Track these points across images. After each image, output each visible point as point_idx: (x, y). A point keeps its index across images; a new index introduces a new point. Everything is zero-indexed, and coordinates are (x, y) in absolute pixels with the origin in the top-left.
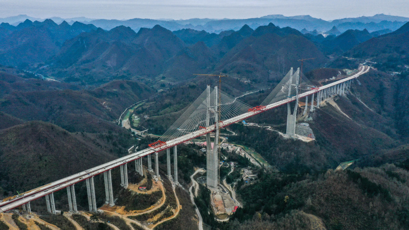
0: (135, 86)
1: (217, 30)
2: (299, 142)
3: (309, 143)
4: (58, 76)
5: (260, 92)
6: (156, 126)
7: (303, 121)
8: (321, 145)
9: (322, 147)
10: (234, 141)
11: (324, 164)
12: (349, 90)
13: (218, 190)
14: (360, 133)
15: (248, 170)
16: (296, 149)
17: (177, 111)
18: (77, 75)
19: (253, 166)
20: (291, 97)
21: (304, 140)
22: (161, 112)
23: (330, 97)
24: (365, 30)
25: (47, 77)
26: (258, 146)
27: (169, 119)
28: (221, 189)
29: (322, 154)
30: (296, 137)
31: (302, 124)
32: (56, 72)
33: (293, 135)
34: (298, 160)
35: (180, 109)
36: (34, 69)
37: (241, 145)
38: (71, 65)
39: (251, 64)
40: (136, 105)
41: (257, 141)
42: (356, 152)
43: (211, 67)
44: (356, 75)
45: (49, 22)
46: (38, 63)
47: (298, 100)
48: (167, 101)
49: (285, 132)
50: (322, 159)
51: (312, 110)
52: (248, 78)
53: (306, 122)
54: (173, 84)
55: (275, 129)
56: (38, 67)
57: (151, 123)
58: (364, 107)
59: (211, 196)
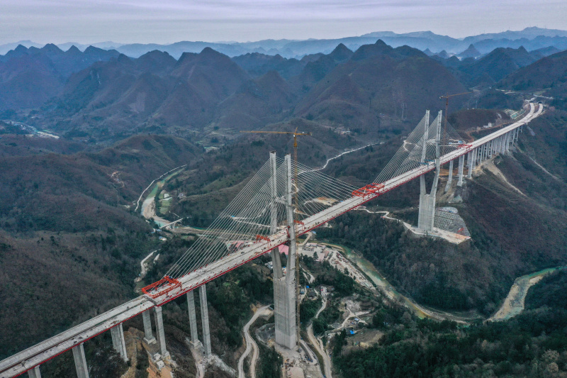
0: (168, 143)
1: (299, 54)
2: (441, 244)
3: (461, 245)
4: (56, 128)
5: (367, 149)
6: (195, 212)
7: (446, 205)
8: (482, 248)
9: (485, 252)
10: (326, 237)
11: (490, 285)
12: (516, 144)
13: (296, 355)
14: (545, 223)
15: (354, 301)
16: (436, 257)
17: (231, 185)
18: (84, 127)
19: (363, 292)
20: (426, 162)
21: (451, 240)
22: (206, 187)
23: (488, 158)
24: (522, 48)
25: (41, 130)
26: (368, 249)
27: (217, 200)
28: (303, 353)
29: (485, 265)
30: (437, 235)
31: (444, 209)
32: (55, 123)
33: (430, 230)
34: (442, 278)
35: (236, 183)
36: (24, 119)
37: (338, 244)
38: (77, 111)
39: (350, 104)
40: (170, 174)
41: (366, 240)
42: (541, 255)
43: (289, 110)
44: (525, 118)
45: (51, 47)
46: (31, 110)
47: (439, 169)
48: (217, 168)
49: (415, 224)
50: (486, 276)
51: (460, 183)
52: (346, 126)
53: (451, 205)
54: (230, 137)
55: (396, 218)
56: (29, 116)
57: (187, 207)
58: (544, 173)
59: (283, 369)
